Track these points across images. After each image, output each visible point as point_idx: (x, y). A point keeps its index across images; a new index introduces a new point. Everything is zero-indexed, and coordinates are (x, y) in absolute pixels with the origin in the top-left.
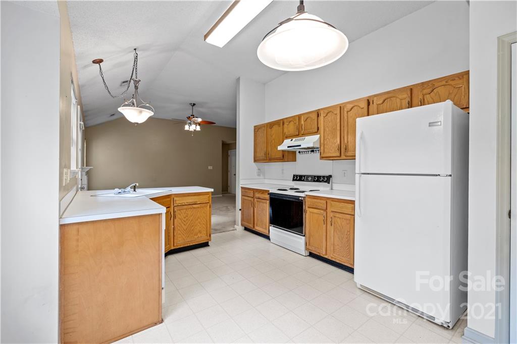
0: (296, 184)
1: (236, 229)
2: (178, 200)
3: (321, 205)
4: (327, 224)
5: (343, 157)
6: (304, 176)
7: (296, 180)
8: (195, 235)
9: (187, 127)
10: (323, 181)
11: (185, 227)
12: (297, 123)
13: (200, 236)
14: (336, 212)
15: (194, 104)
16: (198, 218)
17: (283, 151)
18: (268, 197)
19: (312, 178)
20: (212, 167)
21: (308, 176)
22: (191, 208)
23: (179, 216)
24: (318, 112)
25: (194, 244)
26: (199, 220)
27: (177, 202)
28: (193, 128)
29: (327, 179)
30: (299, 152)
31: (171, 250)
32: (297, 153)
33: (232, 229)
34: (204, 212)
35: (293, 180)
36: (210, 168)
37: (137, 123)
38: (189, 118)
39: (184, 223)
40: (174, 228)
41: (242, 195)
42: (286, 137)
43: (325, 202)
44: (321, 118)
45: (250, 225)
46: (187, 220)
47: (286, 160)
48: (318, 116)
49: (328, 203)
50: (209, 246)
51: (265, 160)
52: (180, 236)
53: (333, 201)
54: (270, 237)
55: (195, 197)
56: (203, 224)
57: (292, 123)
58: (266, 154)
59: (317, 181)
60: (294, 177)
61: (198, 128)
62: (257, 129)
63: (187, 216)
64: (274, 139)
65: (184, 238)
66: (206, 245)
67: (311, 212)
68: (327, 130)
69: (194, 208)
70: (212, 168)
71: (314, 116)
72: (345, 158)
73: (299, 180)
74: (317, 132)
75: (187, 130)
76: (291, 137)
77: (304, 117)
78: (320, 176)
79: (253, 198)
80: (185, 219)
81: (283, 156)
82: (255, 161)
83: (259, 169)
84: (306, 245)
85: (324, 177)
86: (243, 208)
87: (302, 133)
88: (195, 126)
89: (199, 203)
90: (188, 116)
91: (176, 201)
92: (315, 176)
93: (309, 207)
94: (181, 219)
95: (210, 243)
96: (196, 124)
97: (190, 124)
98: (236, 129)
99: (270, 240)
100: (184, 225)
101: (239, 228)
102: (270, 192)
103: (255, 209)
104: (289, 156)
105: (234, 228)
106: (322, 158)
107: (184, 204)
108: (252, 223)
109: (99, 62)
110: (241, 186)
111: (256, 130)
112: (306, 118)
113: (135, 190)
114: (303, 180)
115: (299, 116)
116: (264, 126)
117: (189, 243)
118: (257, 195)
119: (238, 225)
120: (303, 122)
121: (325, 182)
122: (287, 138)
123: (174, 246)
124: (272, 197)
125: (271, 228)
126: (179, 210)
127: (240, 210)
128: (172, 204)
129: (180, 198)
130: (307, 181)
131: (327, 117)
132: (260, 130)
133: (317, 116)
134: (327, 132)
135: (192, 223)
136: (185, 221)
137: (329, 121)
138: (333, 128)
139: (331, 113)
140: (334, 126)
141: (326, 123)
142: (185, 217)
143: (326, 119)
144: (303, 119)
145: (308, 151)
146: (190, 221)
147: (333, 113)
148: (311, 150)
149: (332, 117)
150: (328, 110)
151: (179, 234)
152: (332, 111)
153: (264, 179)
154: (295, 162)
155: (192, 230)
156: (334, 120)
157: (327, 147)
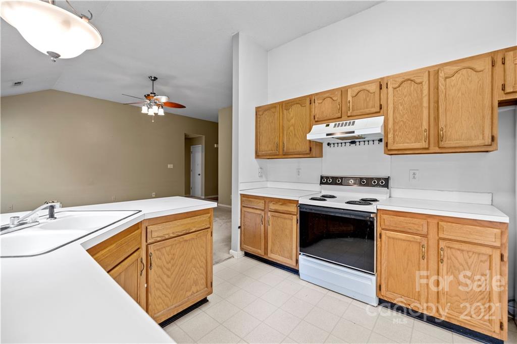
1: (233, 257)
2: (156, 231)
3: (416, 227)
4: (427, 259)
5: (432, 149)
6: (341, 178)
7: (326, 183)
8: (186, 291)
10: (378, 185)
11: (169, 281)
12: (340, 101)
13: (195, 291)
14: (450, 240)
15: (155, 79)
16: (193, 257)
17: (311, 142)
18: (294, 209)
19: (355, 180)
20: (172, 165)
21: (349, 178)
22: (180, 242)
23: (158, 262)
24: (381, 83)
25: (185, 308)
26: (194, 262)
27: (155, 234)
28: (154, 111)
29: (384, 183)
30: (329, 144)
32: (325, 145)
33: (227, 256)
34: (202, 246)
35: (321, 183)
36: (170, 166)
38: (147, 96)
39: (168, 272)
40: (147, 288)
41: (242, 207)
42: (316, 121)
43: (424, 222)
44: (388, 91)
45: (259, 251)
46: (173, 266)
47: (314, 155)
48: (381, 88)
50: (207, 301)
52: (160, 300)
53: (443, 221)
54: (300, 271)
55: (188, 220)
56: (201, 267)
57: (328, 100)
58: (278, 146)
60: (322, 180)
62: (259, 111)
63: (173, 259)
64: (293, 125)
65: (168, 301)
67: (389, 237)
68: (401, 108)
69: (186, 241)
70: (172, 167)
71: (374, 88)
72: (437, 150)
73: (332, 184)
74: (380, 112)
75: (145, 114)
76: (327, 121)
77: (353, 91)
79: (263, 210)
80: (170, 265)
81: (311, 148)
82: (258, 156)
83: (261, 168)
84: (380, 290)
85: (379, 179)
86: (244, 225)
87: (349, 115)
88: (156, 107)
89: (194, 230)
90: (146, 94)
91: (151, 232)
93: (386, 230)
94: (161, 268)
96: (158, 105)
97: (150, 105)
99: (299, 275)
100: (168, 276)
101: (238, 254)
102: (300, 202)
103: (269, 227)
104: (315, 149)
105: (230, 254)
107: (167, 237)
108: (263, 247)
110: (240, 192)
111: (261, 113)
112: (356, 92)
113: (52, 216)
114: (341, 184)
115: (343, 91)
116: (275, 107)
117: (177, 310)
118: (272, 207)
119: (236, 250)
120: (350, 99)
121: (383, 186)
122: (318, 122)
124: (302, 210)
125: (302, 258)
126: (158, 250)
127: (239, 227)
128: (144, 240)
129: (160, 226)
130: (348, 184)
131: (401, 88)
132: (266, 113)
133: (378, 88)
134: (401, 113)
135: (182, 271)
136: (168, 270)
137: (405, 94)
138: (413, 105)
139: (409, 82)
140: (416, 101)
141: (399, 97)
142: (170, 262)
143: (399, 91)
144: (351, 94)
145: (345, 143)
146: (178, 267)
147: (414, 82)
148: (350, 141)
149: (412, 88)
150: (404, 78)
151: (160, 297)
152: (412, 78)
153: (267, 181)
154: (321, 158)
155: (182, 283)
156: (415, 92)
157: (400, 134)
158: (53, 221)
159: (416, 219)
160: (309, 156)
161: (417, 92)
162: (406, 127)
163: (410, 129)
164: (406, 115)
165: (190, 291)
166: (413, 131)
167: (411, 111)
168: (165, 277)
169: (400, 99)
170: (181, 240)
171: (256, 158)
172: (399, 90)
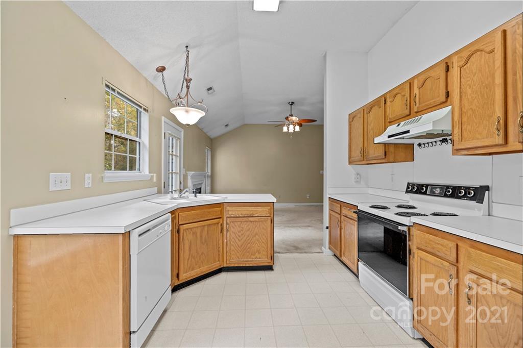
0: (413, 199)
1: (323, 252)
2: (230, 211)
3: (444, 249)
5: (514, 145)
6: (427, 186)
7: (411, 192)
8: (252, 255)
9: (285, 129)
10: (465, 196)
11: (240, 243)
12: (407, 95)
13: (258, 257)
15: (293, 103)
16: (256, 234)
17: (385, 145)
19: (441, 189)
21: (434, 186)
22: (247, 221)
23: (232, 229)
24: (447, 63)
25: (251, 265)
26: (257, 237)
27: (230, 213)
28: (292, 129)
29: (476, 194)
30: (419, 145)
31: (224, 267)
32: (416, 147)
33: (319, 250)
34: (263, 228)
35: (407, 192)
37: (188, 125)
38: (287, 118)
39: (239, 238)
40: (226, 242)
41: (330, 209)
42: (390, 122)
43: (452, 245)
44: (455, 72)
45: (337, 252)
46: (242, 235)
47: (392, 159)
48: (448, 70)
49: (461, 249)
50: (273, 270)
51: (361, 161)
52: (233, 253)
53: (472, 247)
54: (359, 276)
55: (252, 208)
56: (263, 243)
57: (399, 96)
58: (363, 152)
59: (452, 196)
60: (408, 188)
61: (297, 128)
62: (352, 117)
63: (243, 231)
65: (239, 255)
66: (270, 268)
67: (421, 259)
68: (469, 91)
69: (251, 221)
71: (440, 72)
72: (518, 146)
73: (416, 192)
74: (447, 101)
75: (286, 132)
76: (396, 120)
77: (418, 81)
78: (460, 188)
79: (340, 214)
80: (240, 234)
81: (385, 152)
82: (350, 163)
83: (357, 174)
85: (467, 189)
86: (330, 226)
87: (415, 110)
88: (293, 126)
89: (256, 215)
90: (286, 116)
91: (228, 211)
92: (448, 187)
93: (418, 248)
94: (234, 233)
95: (274, 267)
97: (289, 125)
98: (323, 125)
100: (239, 240)
101: (328, 252)
102: (359, 208)
103: (342, 230)
104: (393, 153)
105: (321, 249)
106: (456, 151)
107: (238, 216)
109: (162, 69)
110: (328, 195)
111: (351, 120)
112: (422, 81)
114: (425, 193)
115: (410, 83)
116: (360, 112)
117: (245, 264)
118: (345, 212)
119: (326, 248)
120: (416, 91)
121: (471, 199)
123: (226, 263)
124: (360, 216)
125: (360, 264)
126: (232, 222)
127: (327, 228)
128: (225, 214)
129: (234, 208)
130: (433, 194)
131: (468, 65)
132: (355, 119)
133: (444, 71)
134: (469, 97)
135: (248, 240)
136: (239, 236)
137: (474, 71)
138: (484, 85)
139: (479, 53)
140: (487, 78)
141: (468, 78)
142: (240, 232)
143: (467, 70)
144: (417, 85)
145: (435, 142)
146: (245, 237)
147: (485, 52)
148: (441, 139)
149: (483, 60)
150: (470, 51)
151: (233, 250)
152: (481, 48)
153: (368, 187)
154: (412, 162)
155: (249, 248)
156: (486, 65)
157: (469, 127)
158: (195, 198)
159: (444, 240)
160: (384, 161)
161: (488, 65)
162: (475, 117)
163: (481, 119)
164: (476, 100)
165: (254, 255)
166: (485, 122)
167: (481, 93)
168: (237, 240)
169: (468, 79)
170: (247, 220)
171: (349, 164)
172: (467, 67)
